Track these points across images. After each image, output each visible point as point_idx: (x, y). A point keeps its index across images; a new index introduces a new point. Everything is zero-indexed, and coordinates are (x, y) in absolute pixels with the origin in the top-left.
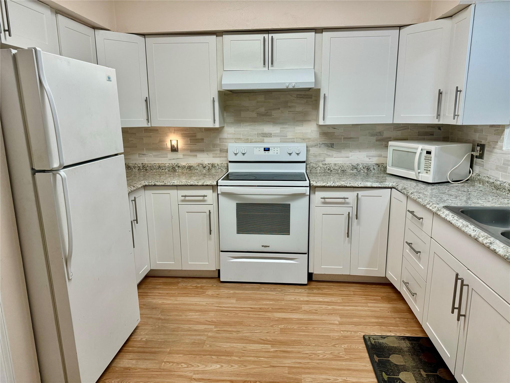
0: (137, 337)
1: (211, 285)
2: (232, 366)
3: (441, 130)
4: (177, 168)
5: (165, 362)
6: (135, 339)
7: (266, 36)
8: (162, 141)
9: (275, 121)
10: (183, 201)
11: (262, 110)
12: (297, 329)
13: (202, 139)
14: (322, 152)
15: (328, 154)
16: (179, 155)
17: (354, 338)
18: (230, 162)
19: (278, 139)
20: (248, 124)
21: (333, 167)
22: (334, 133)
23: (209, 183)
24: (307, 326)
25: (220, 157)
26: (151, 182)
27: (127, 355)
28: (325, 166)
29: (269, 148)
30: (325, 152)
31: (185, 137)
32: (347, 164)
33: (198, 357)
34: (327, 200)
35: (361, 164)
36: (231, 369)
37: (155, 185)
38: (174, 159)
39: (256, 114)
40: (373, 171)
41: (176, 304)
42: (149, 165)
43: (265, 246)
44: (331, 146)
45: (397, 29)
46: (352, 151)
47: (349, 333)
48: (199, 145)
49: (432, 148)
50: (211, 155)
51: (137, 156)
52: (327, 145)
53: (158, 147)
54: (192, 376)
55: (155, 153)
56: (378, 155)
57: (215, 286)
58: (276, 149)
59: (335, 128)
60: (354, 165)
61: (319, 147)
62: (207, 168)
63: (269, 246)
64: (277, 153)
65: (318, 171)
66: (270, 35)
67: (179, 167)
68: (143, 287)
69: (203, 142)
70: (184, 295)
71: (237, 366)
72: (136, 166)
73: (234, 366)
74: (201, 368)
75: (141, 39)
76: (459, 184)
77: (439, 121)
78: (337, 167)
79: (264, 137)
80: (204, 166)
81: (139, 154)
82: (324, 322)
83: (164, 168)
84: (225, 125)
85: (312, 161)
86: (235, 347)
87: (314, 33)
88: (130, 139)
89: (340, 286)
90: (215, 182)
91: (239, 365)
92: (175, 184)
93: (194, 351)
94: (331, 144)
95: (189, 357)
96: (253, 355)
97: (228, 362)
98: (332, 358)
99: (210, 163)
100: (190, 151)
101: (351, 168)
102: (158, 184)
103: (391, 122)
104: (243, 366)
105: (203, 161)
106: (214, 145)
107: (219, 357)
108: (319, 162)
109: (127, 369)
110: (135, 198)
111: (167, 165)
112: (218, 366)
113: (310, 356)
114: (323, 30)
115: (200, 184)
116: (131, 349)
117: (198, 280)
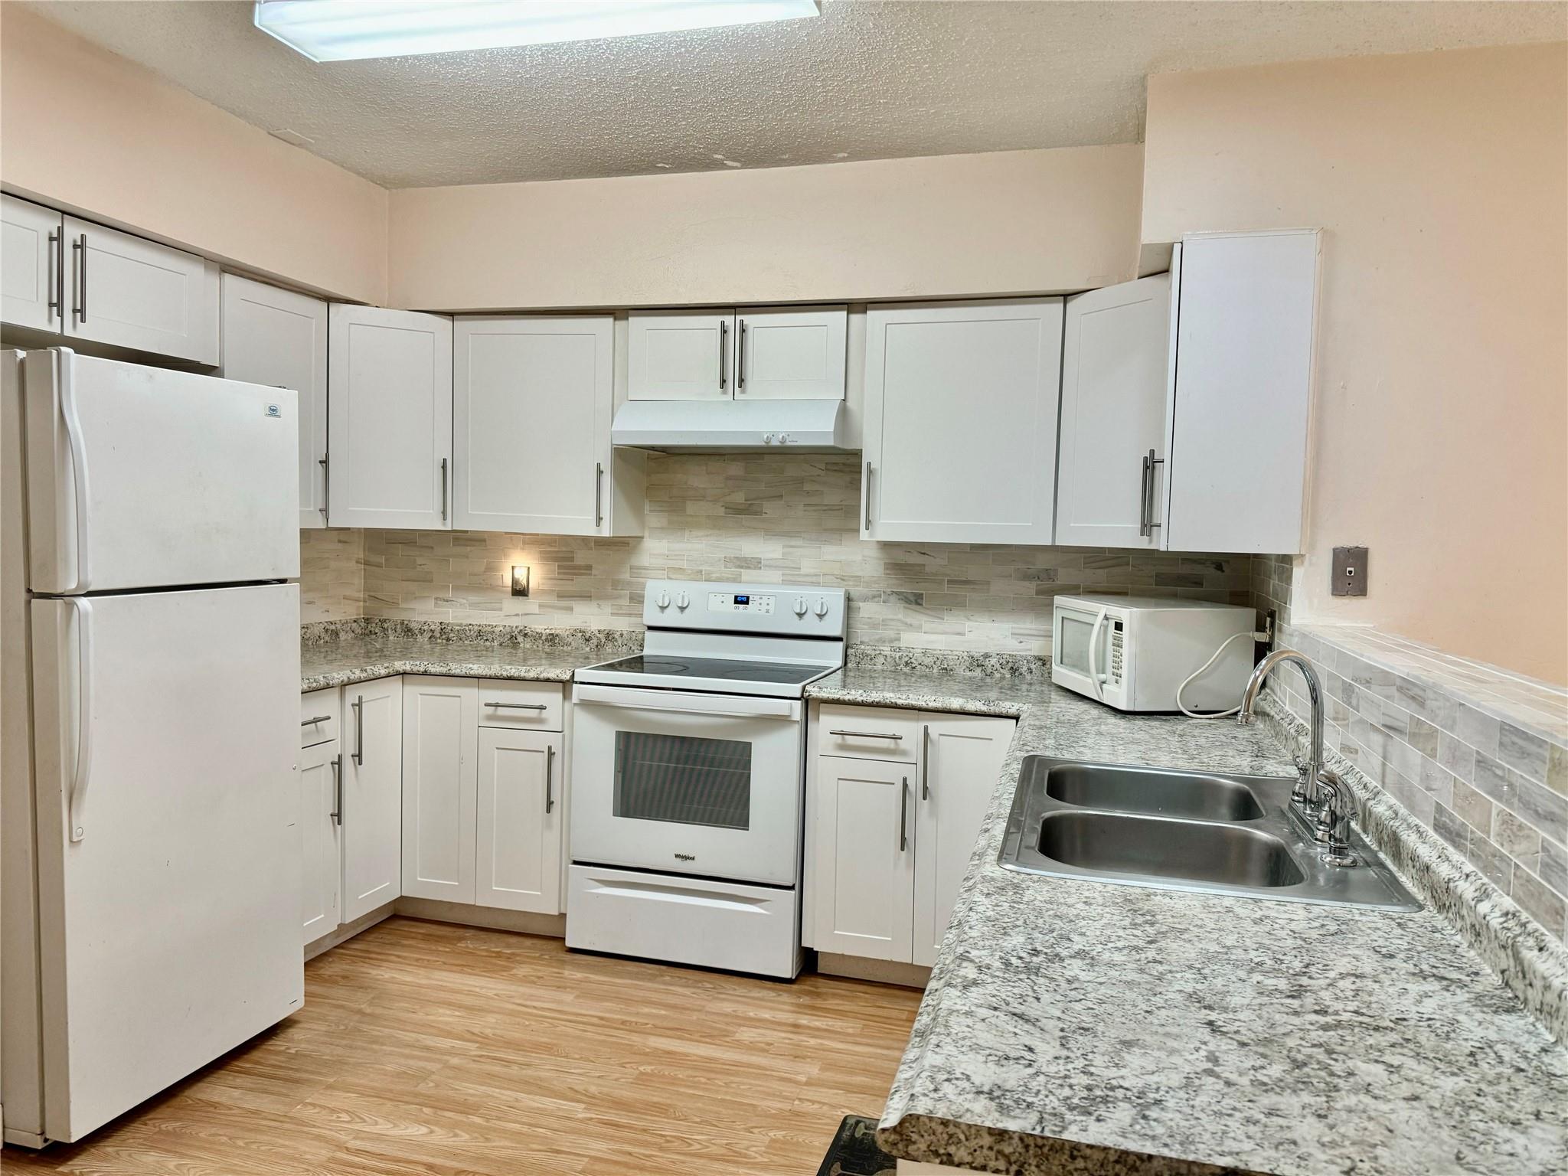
0: (278, 1043)
1: (537, 955)
2: (456, 1135)
3: (1223, 571)
4: (520, 639)
5: (306, 1104)
6: (272, 1048)
7: (729, 320)
8: (491, 568)
9: (771, 531)
10: (490, 718)
11: (739, 498)
12: (683, 1080)
13: (589, 567)
14: (891, 617)
15: (909, 620)
16: (530, 605)
17: (819, 1119)
18: (651, 628)
19: (776, 576)
20: (700, 533)
21: (919, 659)
22: (924, 565)
23: (552, 674)
24: (712, 1075)
25: (630, 615)
26: (418, 663)
27: (230, 1078)
28: (898, 655)
29: (748, 598)
30: (900, 616)
31: (547, 559)
32: (957, 653)
33: (389, 1104)
34: (850, 740)
35: (994, 655)
36: (451, 1141)
37: (425, 673)
38: (517, 615)
39: (723, 509)
40: (1028, 677)
41: (420, 986)
42: (457, 628)
43: (682, 857)
44: (916, 601)
45: (1058, 302)
46: (972, 618)
47: (816, 1106)
48: (581, 583)
49: (1125, 612)
50: (608, 607)
51: (430, 604)
52: (906, 597)
53: (482, 582)
54: (345, 1143)
55: (473, 598)
56: (1042, 633)
57: (546, 957)
58: (765, 600)
59: (924, 554)
60: (976, 655)
61: (884, 602)
62: (594, 641)
63: (693, 859)
64: (767, 611)
65: (879, 667)
66: (739, 318)
67: (526, 635)
68: (370, 939)
69: (590, 574)
70: (455, 968)
71: (467, 1137)
72: (426, 628)
73: (461, 1137)
74: (383, 1127)
75: (445, 323)
76: (1212, 722)
77: (1151, 541)
78: (930, 659)
79: (742, 567)
80: (587, 637)
81: (436, 599)
82: (768, 1073)
83: (490, 637)
84: (646, 534)
85: (865, 639)
86: (494, 1097)
87: (845, 313)
88: (419, 561)
89: (882, 995)
90: (568, 672)
91: (476, 1135)
92: (472, 672)
93: (391, 1091)
94: (915, 594)
95: (368, 1102)
96: (524, 1120)
97: (452, 1127)
98: (722, 1155)
99: (603, 629)
100: (558, 596)
101: (967, 664)
102: (432, 669)
103: (1049, 543)
104: (482, 1139)
105: (588, 624)
106: (616, 584)
107: (440, 1112)
108: (884, 641)
109: (212, 1106)
110: (360, 698)
111: (497, 630)
112: (424, 1130)
113: (668, 1141)
114: (869, 306)
115: (532, 675)
116: (248, 1066)
117: (513, 940)
